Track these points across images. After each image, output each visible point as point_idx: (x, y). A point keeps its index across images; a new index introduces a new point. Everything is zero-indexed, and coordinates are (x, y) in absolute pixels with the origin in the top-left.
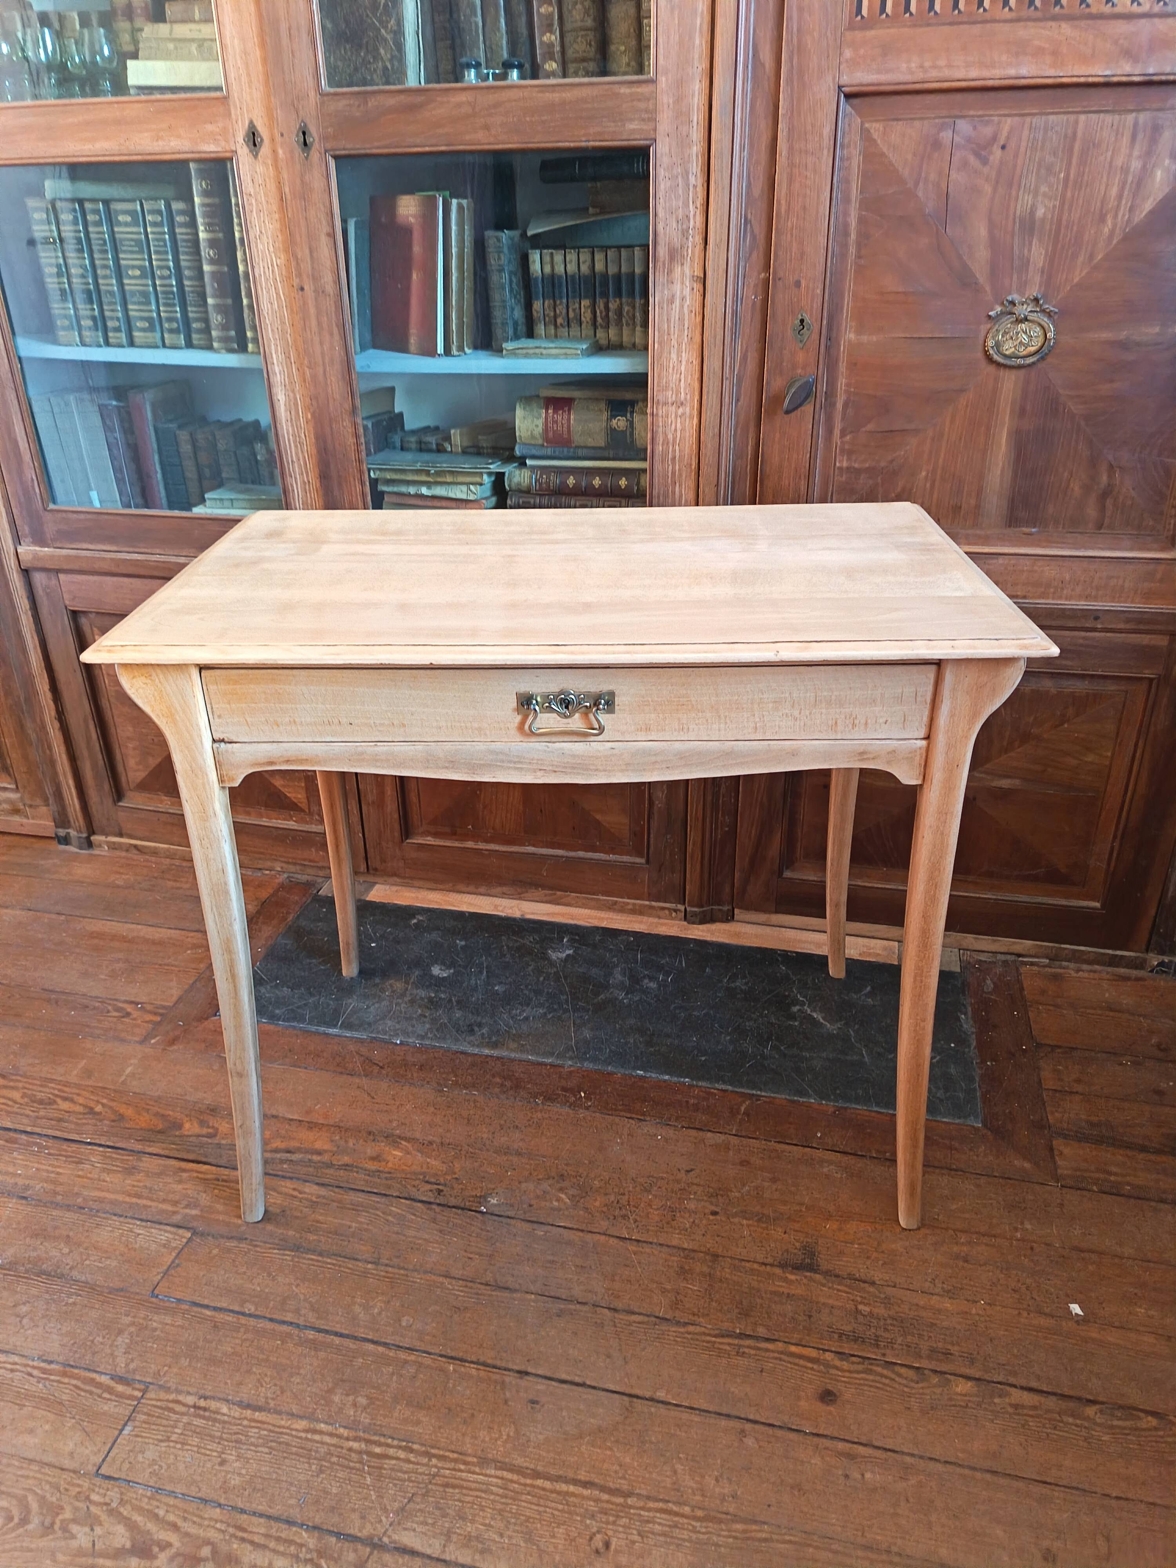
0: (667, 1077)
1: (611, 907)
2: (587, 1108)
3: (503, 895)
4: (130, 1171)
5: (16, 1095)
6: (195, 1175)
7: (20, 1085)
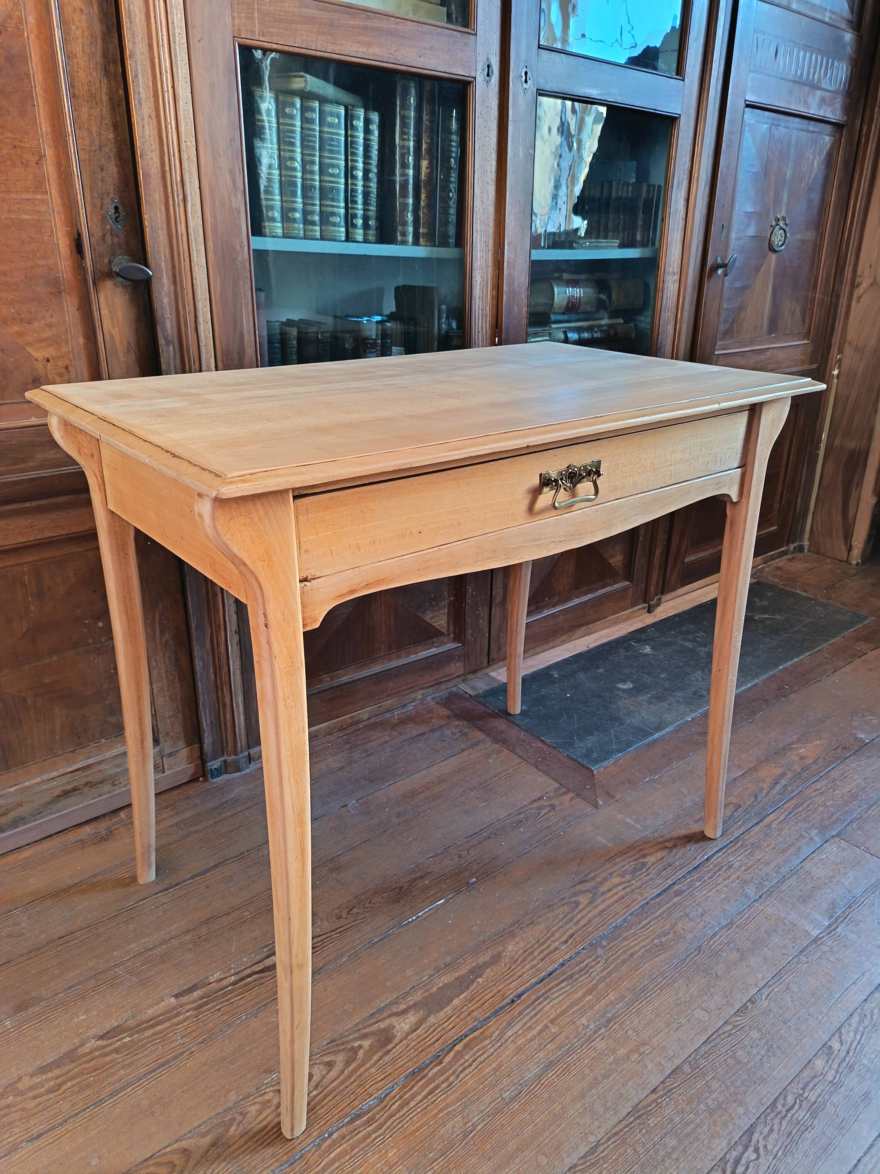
0: (790, 663)
1: (615, 623)
2: (799, 689)
3: (564, 642)
4: (756, 846)
5: (616, 880)
6: (777, 822)
7: (604, 875)
